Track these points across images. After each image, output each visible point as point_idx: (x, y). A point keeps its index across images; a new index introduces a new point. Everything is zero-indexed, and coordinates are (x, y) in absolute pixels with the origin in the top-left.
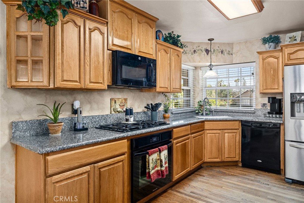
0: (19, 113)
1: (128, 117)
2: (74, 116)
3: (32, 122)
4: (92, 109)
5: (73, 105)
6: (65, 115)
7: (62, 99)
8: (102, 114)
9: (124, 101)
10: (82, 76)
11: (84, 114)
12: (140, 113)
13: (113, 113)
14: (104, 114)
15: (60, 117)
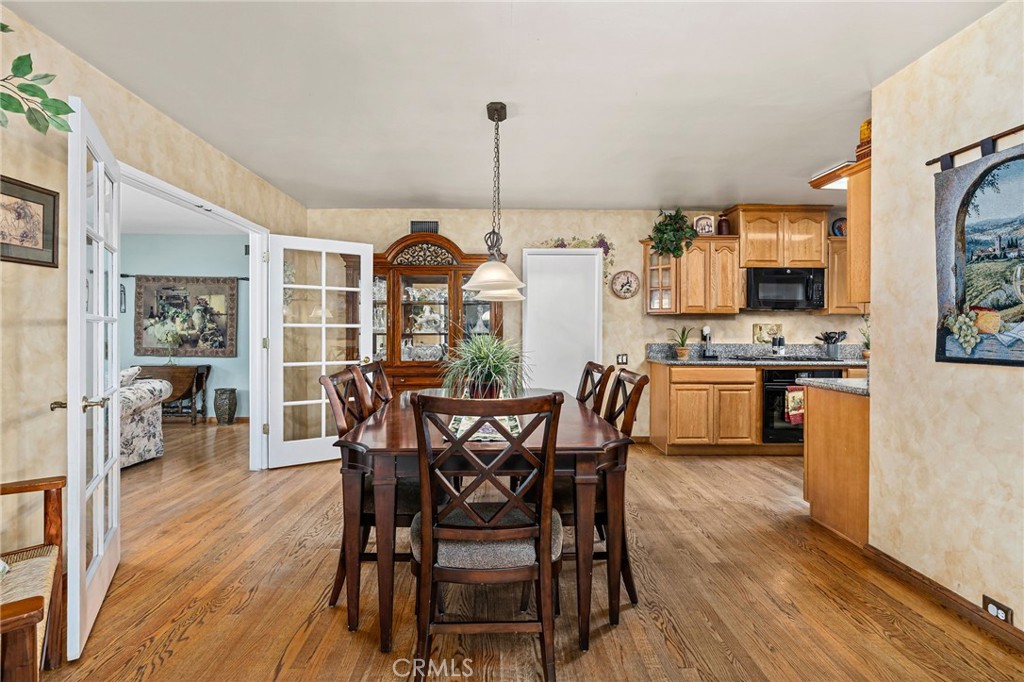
0: (653, 337)
1: (776, 348)
2: (703, 342)
3: (663, 345)
4: (725, 336)
5: (702, 331)
6: (693, 341)
7: (689, 324)
8: (740, 343)
9: (775, 328)
10: (708, 300)
11: (714, 341)
12: (807, 346)
13: (757, 342)
14: (743, 343)
15: (688, 342)
